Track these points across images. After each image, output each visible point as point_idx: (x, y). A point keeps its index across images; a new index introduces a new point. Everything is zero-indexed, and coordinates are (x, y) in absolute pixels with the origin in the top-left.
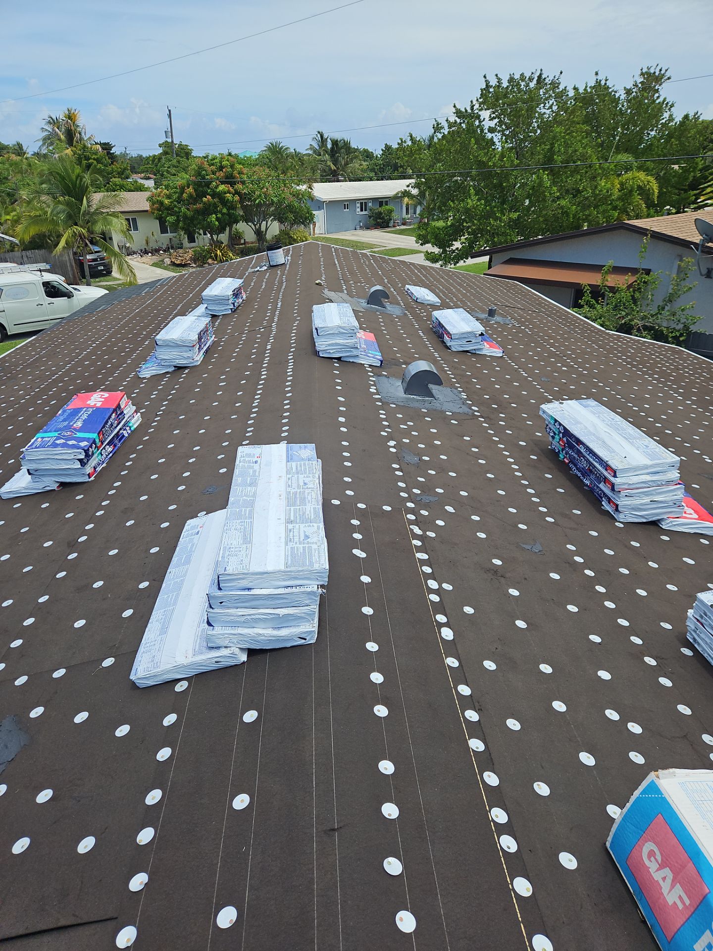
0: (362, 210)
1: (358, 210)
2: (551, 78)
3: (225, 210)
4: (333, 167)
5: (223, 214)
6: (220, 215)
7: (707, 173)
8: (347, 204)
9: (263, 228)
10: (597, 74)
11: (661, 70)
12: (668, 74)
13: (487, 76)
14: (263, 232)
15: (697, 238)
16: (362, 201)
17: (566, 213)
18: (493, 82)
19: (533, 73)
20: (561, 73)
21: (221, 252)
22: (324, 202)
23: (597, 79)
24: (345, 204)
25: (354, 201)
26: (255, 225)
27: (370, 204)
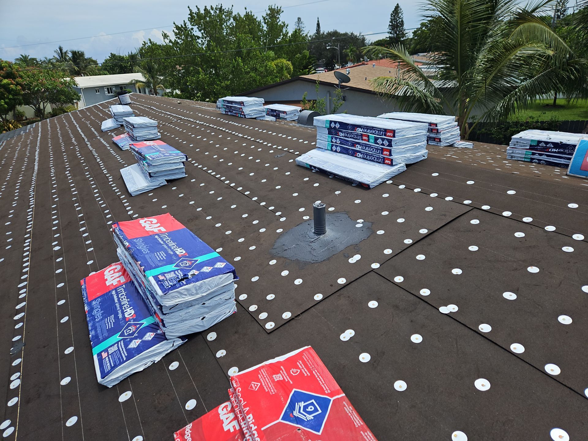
0: (109, 93)
1: (107, 92)
2: (227, 9)
3: (11, 97)
4: (76, 68)
5: (10, 99)
6: (7, 100)
7: (310, 60)
8: (98, 90)
9: (42, 107)
10: (246, 9)
11: (277, 7)
12: (282, 9)
13: (190, 7)
14: (42, 110)
15: (337, 82)
16: (107, 87)
17: (255, 80)
18: (195, 10)
19: (217, 6)
20: (233, 6)
21: (12, 125)
22: (81, 89)
23: (246, 12)
24: (96, 90)
25: (102, 87)
26: (35, 106)
27: (114, 89)
